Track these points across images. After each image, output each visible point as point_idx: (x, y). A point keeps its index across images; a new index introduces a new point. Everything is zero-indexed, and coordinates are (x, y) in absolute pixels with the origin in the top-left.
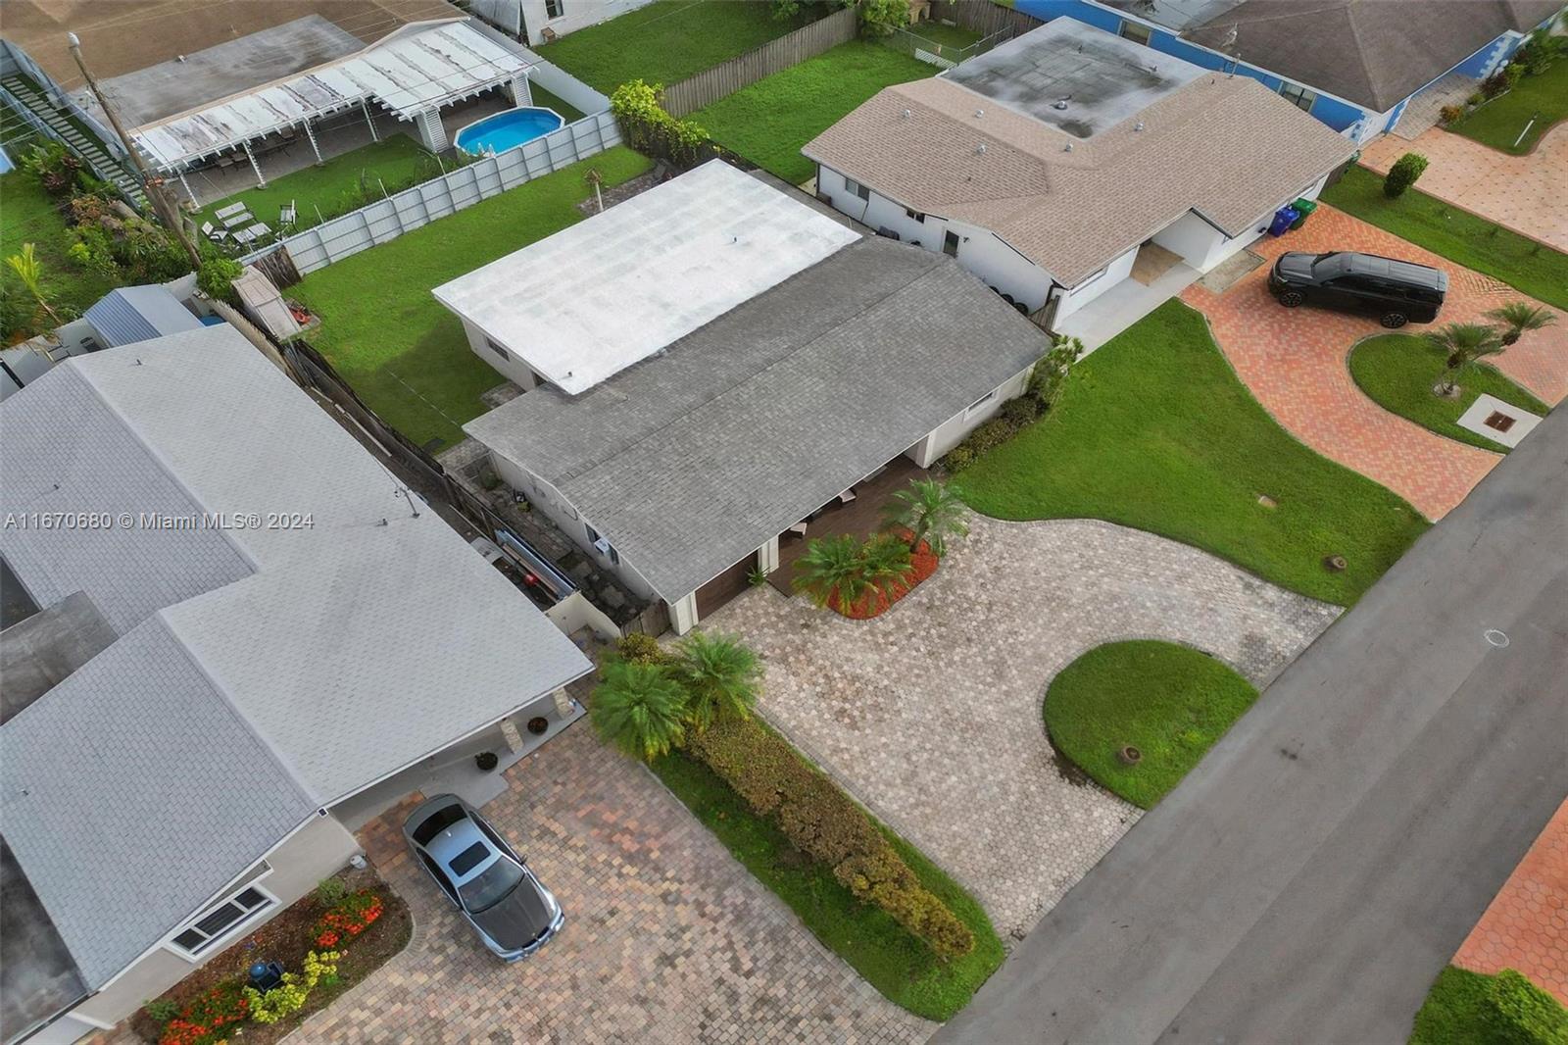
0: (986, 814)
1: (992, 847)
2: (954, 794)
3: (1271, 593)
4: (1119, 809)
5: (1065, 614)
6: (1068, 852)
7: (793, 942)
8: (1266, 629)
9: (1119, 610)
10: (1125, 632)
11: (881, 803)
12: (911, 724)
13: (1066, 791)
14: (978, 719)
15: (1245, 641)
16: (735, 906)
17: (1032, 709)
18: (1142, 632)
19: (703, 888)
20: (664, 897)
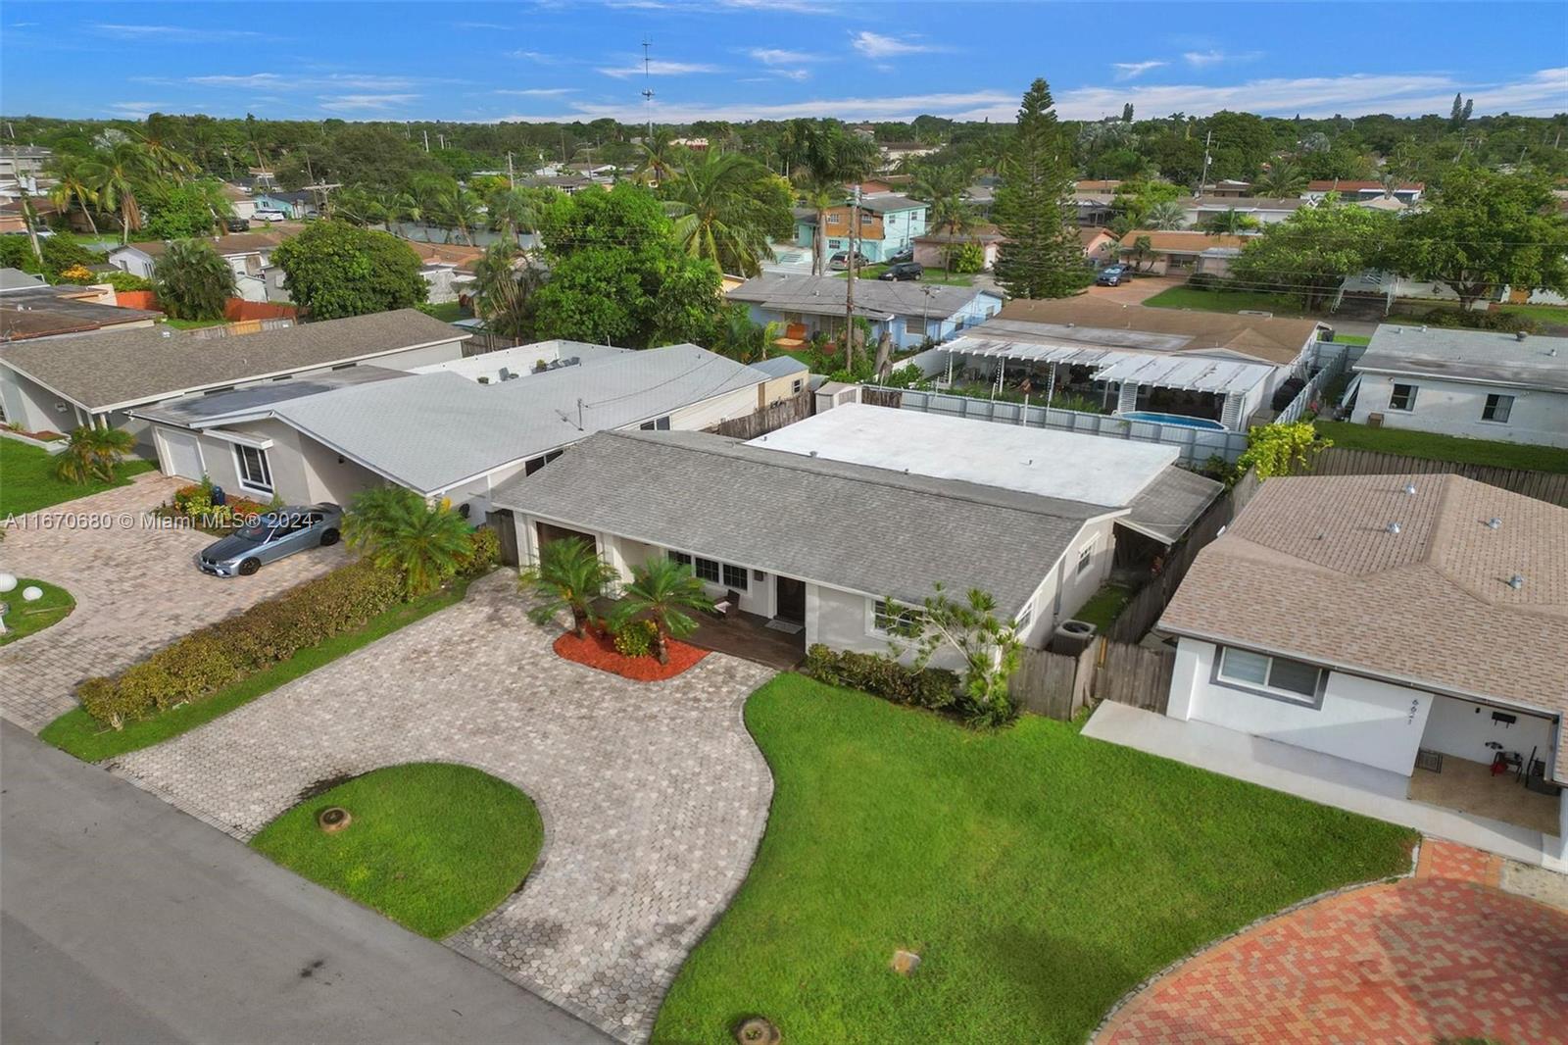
4: (256, 823)
6: (206, 791)
8: (578, 948)
9: (597, 808)
13: (295, 785)
17: (423, 757)
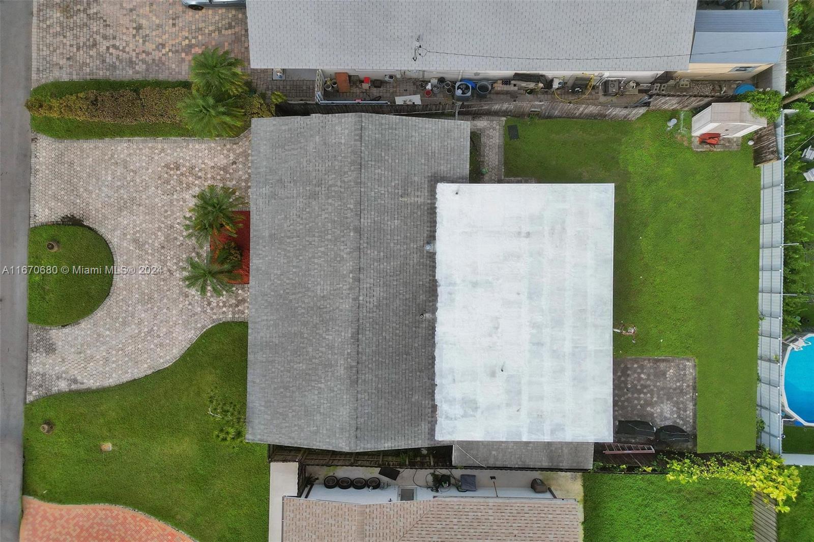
0: (85, 175)
1: (71, 164)
2: (103, 172)
3: (63, 386)
4: (40, 220)
5: (137, 296)
6: (44, 186)
7: (105, 71)
8: (51, 361)
10: (105, 308)
11: (125, 145)
12: (147, 187)
13: (65, 210)
14: (125, 212)
15: (54, 347)
16: (136, 64)
17: (109, 237)
18: (99, 315)
19: (154, 60)
20: (163, 46)
